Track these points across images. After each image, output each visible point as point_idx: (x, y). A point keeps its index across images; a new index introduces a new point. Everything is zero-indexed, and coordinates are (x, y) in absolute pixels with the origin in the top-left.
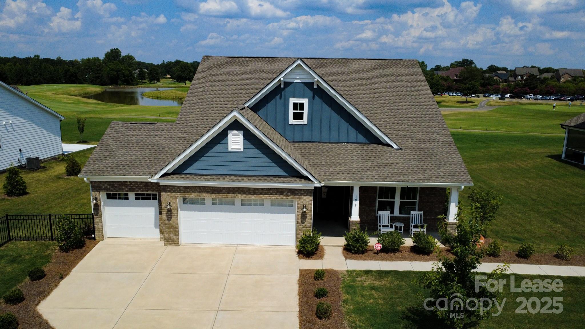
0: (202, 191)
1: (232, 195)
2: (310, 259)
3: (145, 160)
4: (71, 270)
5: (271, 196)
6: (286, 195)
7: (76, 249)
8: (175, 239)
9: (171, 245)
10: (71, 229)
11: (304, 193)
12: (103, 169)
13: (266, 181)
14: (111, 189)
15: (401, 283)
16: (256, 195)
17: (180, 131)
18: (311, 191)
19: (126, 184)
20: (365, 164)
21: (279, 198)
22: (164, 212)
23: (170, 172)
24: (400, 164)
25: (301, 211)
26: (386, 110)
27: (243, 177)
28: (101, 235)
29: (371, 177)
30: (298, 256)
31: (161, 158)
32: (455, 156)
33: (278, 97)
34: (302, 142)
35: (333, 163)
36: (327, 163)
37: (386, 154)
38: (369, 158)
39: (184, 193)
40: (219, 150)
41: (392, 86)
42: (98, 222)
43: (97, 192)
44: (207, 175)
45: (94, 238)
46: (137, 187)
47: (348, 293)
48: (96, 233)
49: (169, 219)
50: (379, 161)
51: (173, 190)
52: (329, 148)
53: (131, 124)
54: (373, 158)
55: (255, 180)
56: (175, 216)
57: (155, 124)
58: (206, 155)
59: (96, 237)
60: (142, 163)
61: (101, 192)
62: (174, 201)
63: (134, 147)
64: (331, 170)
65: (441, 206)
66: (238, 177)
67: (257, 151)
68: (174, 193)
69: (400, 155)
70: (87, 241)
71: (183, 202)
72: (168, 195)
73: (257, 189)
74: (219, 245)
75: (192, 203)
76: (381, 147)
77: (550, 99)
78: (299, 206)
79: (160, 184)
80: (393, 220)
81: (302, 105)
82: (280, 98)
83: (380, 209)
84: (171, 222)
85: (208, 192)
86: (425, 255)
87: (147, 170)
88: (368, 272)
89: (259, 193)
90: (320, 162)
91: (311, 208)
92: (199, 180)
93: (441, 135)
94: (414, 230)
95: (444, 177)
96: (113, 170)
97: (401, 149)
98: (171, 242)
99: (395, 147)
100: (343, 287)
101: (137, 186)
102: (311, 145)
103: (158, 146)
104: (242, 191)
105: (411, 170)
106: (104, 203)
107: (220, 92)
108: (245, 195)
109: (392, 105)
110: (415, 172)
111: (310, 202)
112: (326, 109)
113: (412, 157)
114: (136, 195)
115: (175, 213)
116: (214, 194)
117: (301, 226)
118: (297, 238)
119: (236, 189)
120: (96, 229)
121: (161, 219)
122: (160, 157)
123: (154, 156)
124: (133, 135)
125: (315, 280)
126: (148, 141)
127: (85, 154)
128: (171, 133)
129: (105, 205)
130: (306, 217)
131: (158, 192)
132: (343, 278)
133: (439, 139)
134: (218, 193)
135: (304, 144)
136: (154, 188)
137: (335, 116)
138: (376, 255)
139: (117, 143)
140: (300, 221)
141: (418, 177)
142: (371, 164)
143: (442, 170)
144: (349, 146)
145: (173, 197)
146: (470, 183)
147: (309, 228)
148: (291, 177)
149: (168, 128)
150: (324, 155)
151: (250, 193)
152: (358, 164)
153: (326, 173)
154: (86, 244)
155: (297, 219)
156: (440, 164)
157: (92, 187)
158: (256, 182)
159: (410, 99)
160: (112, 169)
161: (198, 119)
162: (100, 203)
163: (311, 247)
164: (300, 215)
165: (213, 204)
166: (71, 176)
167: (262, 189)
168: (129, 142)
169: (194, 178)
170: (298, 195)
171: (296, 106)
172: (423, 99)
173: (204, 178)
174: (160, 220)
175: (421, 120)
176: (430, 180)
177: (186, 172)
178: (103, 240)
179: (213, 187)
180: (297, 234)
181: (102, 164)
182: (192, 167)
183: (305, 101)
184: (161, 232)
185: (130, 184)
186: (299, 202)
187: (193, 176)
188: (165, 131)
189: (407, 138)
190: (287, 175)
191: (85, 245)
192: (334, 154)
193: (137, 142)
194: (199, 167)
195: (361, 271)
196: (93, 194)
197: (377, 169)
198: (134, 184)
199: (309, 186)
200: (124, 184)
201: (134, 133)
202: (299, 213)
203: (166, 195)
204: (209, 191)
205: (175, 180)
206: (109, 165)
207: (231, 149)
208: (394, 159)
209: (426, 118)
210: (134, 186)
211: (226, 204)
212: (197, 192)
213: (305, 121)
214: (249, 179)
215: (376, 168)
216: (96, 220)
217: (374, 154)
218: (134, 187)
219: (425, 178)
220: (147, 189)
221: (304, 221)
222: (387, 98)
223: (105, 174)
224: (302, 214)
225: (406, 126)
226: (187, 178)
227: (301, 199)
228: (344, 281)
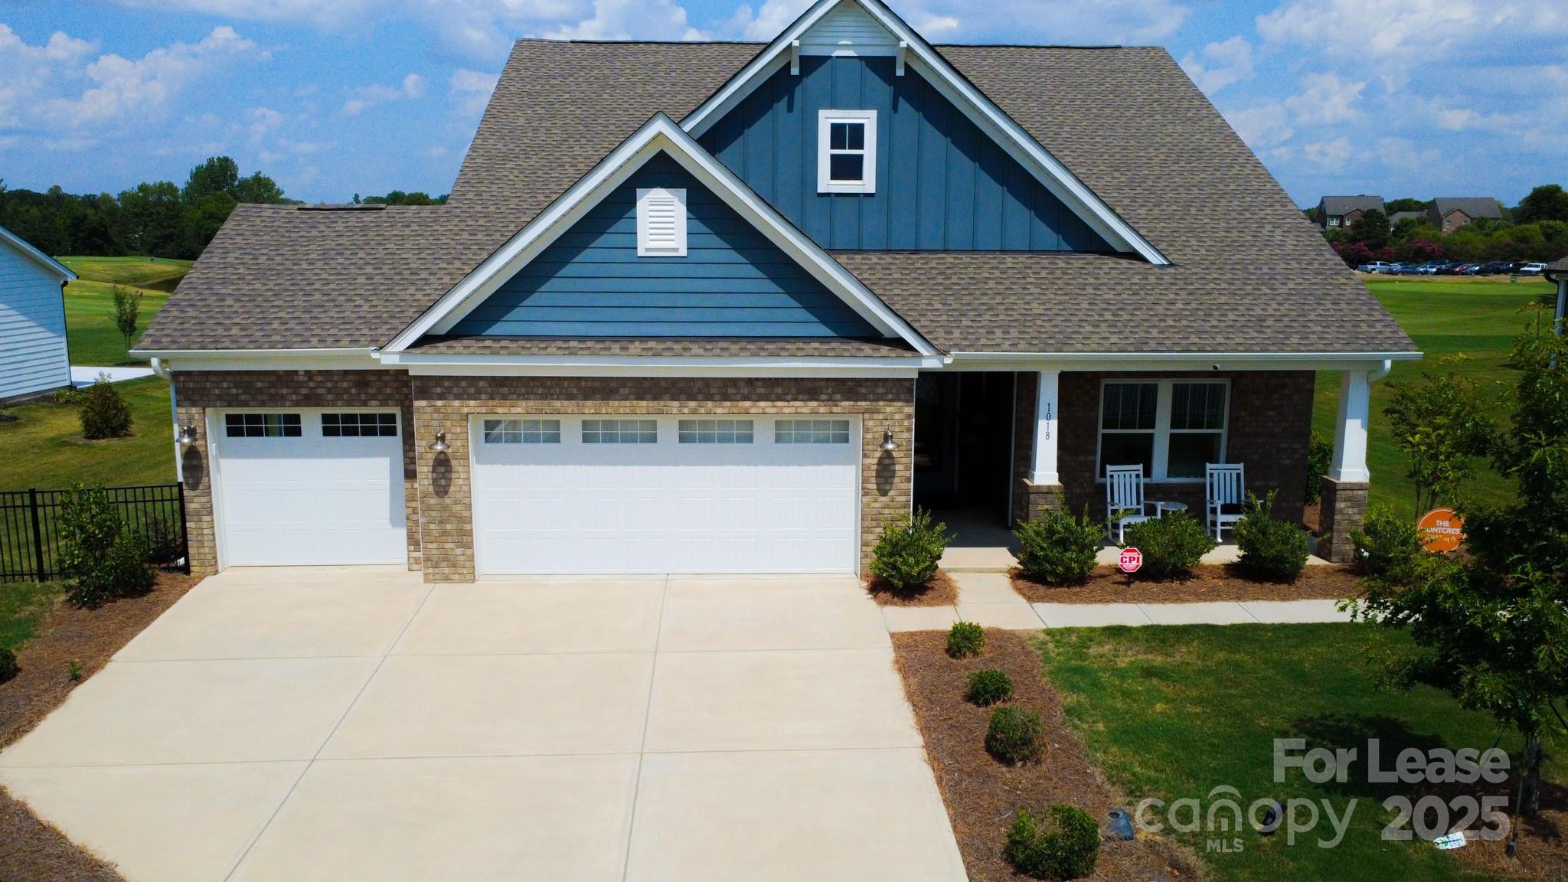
0: (552, 391)
1: (651, 403)
2: (915, 605)
3: (356, 304)
4: (109, 656)
5: (779, 404)
6: (827, 400)
7: (124, 597)
8: (462, 558)
9: (447, 579)
10: (108, 527)
11: (887, 393)
12: (216, 330)
13: (762, 353)
14: (243, 397)
15: (1239, 657)
16: (728, 404)
17: (462, 226)
18: (907, 384)
19: (292, 381)
20: (1070, 306)
21: (806, 410)
22: (424, 469)
23: (443, 332)
24: (1180, 305)
25: (878, 454)
26: (1102, 168)
27: (686, 344)
28: (208, 556)
29: (1098, 341)
30: (875, 597)
31: (407, 297)
32: (1343, 281)
33: (782, 105)
34: (860, 251)
35: (969, 304)
36: (950, 305)
37: (1129, 279)
38: (1078, 291)
39: (490, 402)
40: (606, 255)
41: (1108, 111)
42: (198, 513)
43: (194, 410)
44: (567, 338)
45: (186, 569)
46: (330, 391)
47: (1074, 688)
48: (192, 551)
49: (442, 490)
50: (1112, 297)
51: (455, 390)
52: (948, 265)
53: (299, 209)
54: (1090, 290)
55: (727, 349)
56: (461, 482)
57: (382, 209)
58: (563, 272)
59: (193, 563)
60: (347, 314)
61: (208, 410)
62: (458, 430)
63: (318, 271)
64: (965, 322)
65: (1296, 446)
66: (669, 344)
67: (735, 256)
68: (457, 403)
69: (1172, 281)
70: (163, 578)
71: (487, 435)
72: (437, 410)
73: (734, 382)
74: (604, 577)
75: (515, 439)
76: (1109, 262)
77: (1426, 273)
78: (869, 436)
79: (411, 373)
80: (1153, 492)
81: (858, 131)
82: (790, 109)
83: (1108, 459)
84: (447, 501)
85: (570, 397)
86: (1280, 583)
87: (365, 331)
88: (1117, 632)
89: (739, 396)
90: (927, 302)
91: (910, 441)
92: (542, 352)
93: (1286, 229)
94: (1221, 518)
95: (1326, 336)
96: (248, 332)
97: (1171, 265)
98: (446, 571)
99: (1155, 258)
100: (1050, 672)
101: (329, 385)
102: (888, 258)
103: (395, 265)
104: (682, 391)
105: (1219, 321)
106: (219, 447)
107: (581, 127)
108: (693, 404)
109: (1118, 156)
110: (1231, 323)
111: (906, 423)
112: (936, 142)
113: (1212, 285)
114: (326, 418)
115: (460, 469)
116: (589, 403)
117: (877, 505)
118: (864, 544)
119: (663, 384)
120: (192, 537)
121: (411, 498)
122: (403, 295)
123: (384, 293)
124: (310, 240)
125: (953, 656)
126: (361, 254)
127: (142, 389)
128: (435, 233)
129: (221, 453)
130: (894, 471)
131: (402, 406)
132: (1040, 649)
133: (1280, 238)
134: (603, 399)
135: (865, 256)
136: (388, 391)
137: (963, 164)
138: (1125, 587)
139: (259, 262)
140: (875, 487)
141: (1245, 338)
142: (1087, 306)
143: (1313, 317)
144: (1009, 260)
145: (455, 417)
146: (1408, 351)
147: (902, 511)
148: (846, 341)
149: (422, 219)
150: (934, 284)
151: (709, 397)
152: (1048, 306)
153: (952, 333)
154: (157, 584)
155: (865, 480)
156: (1302, 301)
157: (178, 392)
158: (731, 355)
159: (1168, 139)
160: (247, 329)
161: (518, 194)
162: (206, 446)
163: (917, 563)
164: (874, 467)
165: (587, 439)
166: (98, 439)
167: (750, 382)
168: (299, 256)
169: (523, 348)
170: (866, 400)
171: (841, 135)
172: (1206, 139)
173: (559, 348)
174: (407, 501)
175: (1214, 191)
176: (1283, 344)
177: (496, 329)
178: (216, 572)
179: (586, 379)
180: (865, 530)
181: (211, 317)
182: (516, 313)
183: (868, 119)
184: (413, 541)
185: (306, 379)
186: (871, 423)
187: (522, 343)
188: (414, 227)
189: (1184, 238)
190: (831, 333)
191: (155, 587)
192: (967, 281)
193: (326, 256)
194: (539, 314)
195: (1092, 630)
196: (181, 417)
197: (1111, 318)
198: (319, 379)
199: (903, 368)
200: (287, 378)
201: (314, 233)
202: (868, 461)
203: (429, 410)
204: (575, 391)
205: (461, 354)
206: (234, 321)
207: (648, 250)
208: (1157, 291)
209: (1228, 186)
210: (320, 385)
211: (629, 439)
212: (532, 397)
213: (867, 183)
214: (708, 347)
215: (1108, 316)
216: (191, 507)
217: (1092, 281)
218: (321, 391)
219: (1269, 338)
220: (363, 397)
221: (887, 488)
222: (1098, 139)
223: (224, 345)
224: (879, 464)
225: (1174, 208)
226: (502, 347)
227: (878, 412)
228: (1047, 660)
